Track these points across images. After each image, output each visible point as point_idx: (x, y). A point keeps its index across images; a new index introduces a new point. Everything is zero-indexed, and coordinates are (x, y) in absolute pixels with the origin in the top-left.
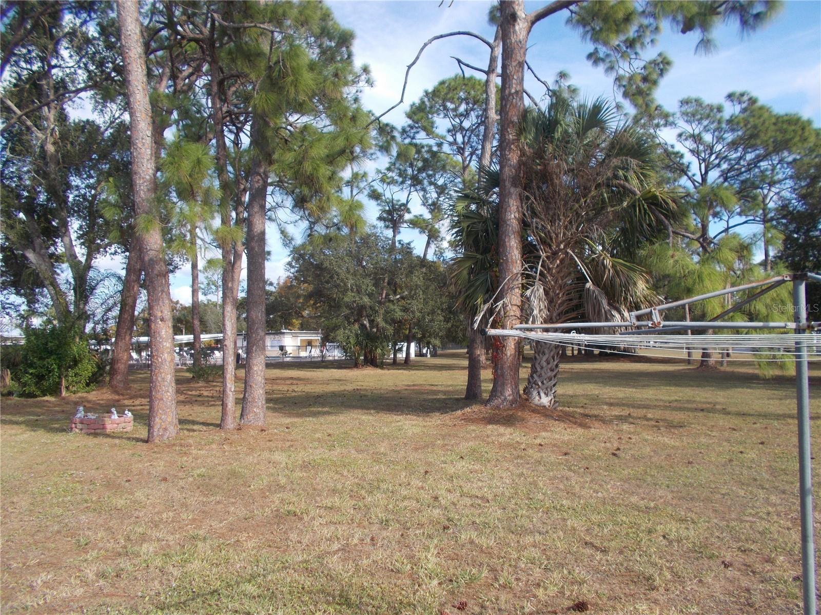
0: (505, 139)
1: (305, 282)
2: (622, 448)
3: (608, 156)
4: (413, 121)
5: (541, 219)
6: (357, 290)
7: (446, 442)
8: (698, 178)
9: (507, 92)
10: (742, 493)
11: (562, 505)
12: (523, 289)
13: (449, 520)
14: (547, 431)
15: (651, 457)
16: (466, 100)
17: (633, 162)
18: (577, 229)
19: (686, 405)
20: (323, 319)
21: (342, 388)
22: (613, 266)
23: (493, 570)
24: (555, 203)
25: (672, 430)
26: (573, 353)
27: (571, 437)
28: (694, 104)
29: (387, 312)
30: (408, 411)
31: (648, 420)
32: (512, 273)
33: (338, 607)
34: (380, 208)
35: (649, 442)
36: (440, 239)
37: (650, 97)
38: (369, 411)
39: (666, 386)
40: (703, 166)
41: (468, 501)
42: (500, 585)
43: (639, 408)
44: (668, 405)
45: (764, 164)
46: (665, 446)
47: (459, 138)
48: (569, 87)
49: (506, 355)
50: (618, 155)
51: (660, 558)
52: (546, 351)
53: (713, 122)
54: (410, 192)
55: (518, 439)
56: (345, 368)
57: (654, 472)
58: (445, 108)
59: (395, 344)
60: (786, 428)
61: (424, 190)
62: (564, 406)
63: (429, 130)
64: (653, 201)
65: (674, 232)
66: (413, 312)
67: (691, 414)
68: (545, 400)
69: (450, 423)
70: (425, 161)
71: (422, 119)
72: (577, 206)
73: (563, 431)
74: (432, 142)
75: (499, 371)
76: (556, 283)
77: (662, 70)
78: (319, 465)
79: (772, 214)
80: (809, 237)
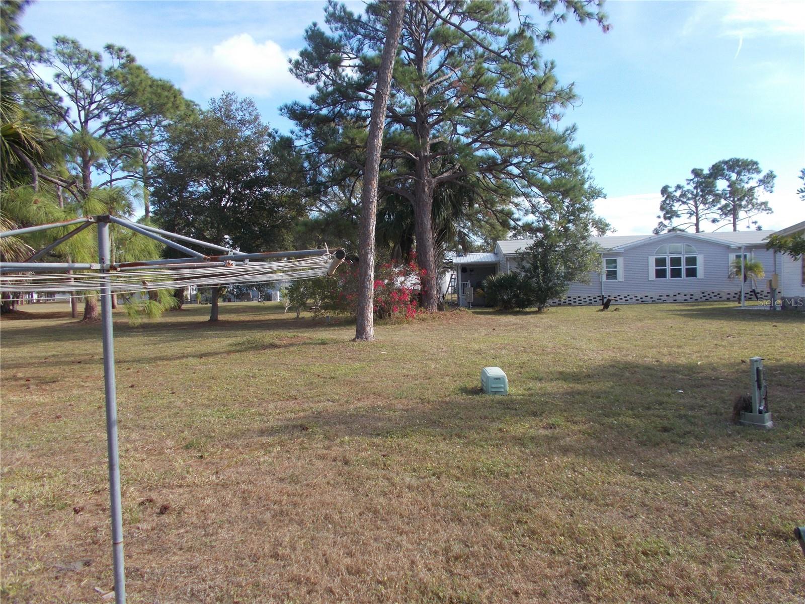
8: (78, 126)
15: (14, 419)
19: (63, 359)
25: (43, 387)
28: (71, 45)
31: (16, 380)
35: (15, 403)
40: (82, 113)
43: (9, 368)
44: (44, 361)
45: (144, 124)
46: (33, 405)
53: (91, 70)
57: (15, 434)
60: (155, 369)
64: (15, 139)
65: (39, 176)
67: (66, 367)
79: (150, 173)
80: (181, 197)
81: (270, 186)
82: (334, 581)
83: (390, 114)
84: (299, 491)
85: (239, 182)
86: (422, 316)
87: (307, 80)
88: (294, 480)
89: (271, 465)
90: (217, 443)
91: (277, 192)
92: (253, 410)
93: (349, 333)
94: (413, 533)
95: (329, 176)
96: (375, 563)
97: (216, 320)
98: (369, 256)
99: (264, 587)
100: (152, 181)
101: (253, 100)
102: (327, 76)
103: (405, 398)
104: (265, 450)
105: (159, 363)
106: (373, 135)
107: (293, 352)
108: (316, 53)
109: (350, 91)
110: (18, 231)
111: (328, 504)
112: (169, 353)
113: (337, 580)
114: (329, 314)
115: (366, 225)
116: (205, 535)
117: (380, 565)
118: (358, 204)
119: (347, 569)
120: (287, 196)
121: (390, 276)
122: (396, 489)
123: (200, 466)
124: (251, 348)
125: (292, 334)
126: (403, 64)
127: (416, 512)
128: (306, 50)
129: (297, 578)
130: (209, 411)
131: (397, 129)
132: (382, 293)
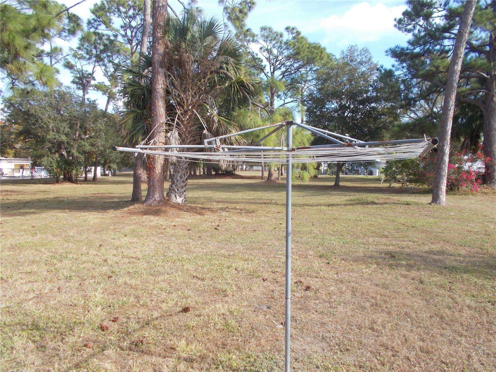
0: (156, 36)
1: (15, 123)
2: (220, 225)
3: (218, 55)
4: (96, 16)
5: (178, 90)
6: (57, 131)
7: (116, 227)
8: (269, 74)
9: (157, 4)
10: (277, 244)
11: (183, 258)
12: (166, 133)
13: (112, 272)
14: (179, 218)
15: (235, 229)
16: (134, 7)
17: (232, 60)
18: (199, 98)
19: (257, 201)
20: (31, 150)
21: (46, 197)
22: (219, 121)
23: (137, 297)
24: (187, 80)
25: (248, 214)
26: (200, 174)
27: (193, 221)
28: (268, 30)
29: (79, 146)
30: (92, 210)
31: (236, 209)
32: (160, 122)
33: (30, 332)
34: (73, 75)
35: (235, 221)
36: (116, 99)
37: (243, 23)
38: (64, 211)
39: (249, 191)
40: (272, 67)
41: (127, 260)
42: (140, 305)
43: (233, 203)
44: (248, 201)
45: (303, 70)
46: (243, 223)
47: (129, 33)
48: (197, 8)
49: (156, 173)
50: (223, 54)
51: (232, 280)
52: (180, 171)
53: (277, 43)
54: (95, 66)
55: (162, 223)
56: (49, 184)
57: (236, 237)
58: (119, 10)
59: (86, 167)
60: (303, 211)
61: (104, 65)
62: (191, 204)
63: (108, 24)
64: (241, 84)
65: (252, 103)
66: (98, 147)
67: (258, 205)
68: (179, 200)
69: (120, 216)
70: (105, 45)
71: (102, 15)
72: (199, 83)
73: (189, 217)
74: (110, 33)
75: (151, 183)
76: (186, 130)
77: (250, 7)
78: (23, 246)
79: (305, 98)
80: (321, 112)
81: (376, 102)
82: (410, 353)
83: (468, 46)
84: (388, 294)
85: (356, 100)
86: (486, 191)
87: (406, 30)
88: (385, 287)
89: (370, 275)
90: (338, 257)
91: (381, 106)
92: (359, 241)
93: (428, 199)
94: (470, 337)
95: (418, 94)
96: (440, 350)
97: (338, 185)
98: (445, 147)
99: (365, 345)
100: (306, 103)
101: (368, 48)
102: (421, 26)
103: (468, 246)
104: (367, 265)
105: (306, 207)
106: (454, 62)
107: (386, 208)
108: (414, 11)
109: (437, 34)
110: (240, 133)
111: (408, 306)
112: (311, 202)
113: (413, 353)
114: (413, 185)
115: (444, 126)
116: (330, 307)
117: (444, 351)
118: (438, 112)
119: (420, 348)
120: (388, 108)
121: (460, 161)
122: (458, 306)
123: (328, 268)
124: (359, 203)
125: (386, 197)
126: (481, 9)
127: (473, 324)
128: (407, 11)
129: (386, 345)
130: (333, 238)
131: (472, 57)
132: (453, 173)
